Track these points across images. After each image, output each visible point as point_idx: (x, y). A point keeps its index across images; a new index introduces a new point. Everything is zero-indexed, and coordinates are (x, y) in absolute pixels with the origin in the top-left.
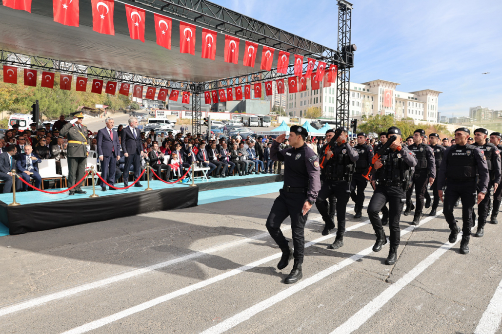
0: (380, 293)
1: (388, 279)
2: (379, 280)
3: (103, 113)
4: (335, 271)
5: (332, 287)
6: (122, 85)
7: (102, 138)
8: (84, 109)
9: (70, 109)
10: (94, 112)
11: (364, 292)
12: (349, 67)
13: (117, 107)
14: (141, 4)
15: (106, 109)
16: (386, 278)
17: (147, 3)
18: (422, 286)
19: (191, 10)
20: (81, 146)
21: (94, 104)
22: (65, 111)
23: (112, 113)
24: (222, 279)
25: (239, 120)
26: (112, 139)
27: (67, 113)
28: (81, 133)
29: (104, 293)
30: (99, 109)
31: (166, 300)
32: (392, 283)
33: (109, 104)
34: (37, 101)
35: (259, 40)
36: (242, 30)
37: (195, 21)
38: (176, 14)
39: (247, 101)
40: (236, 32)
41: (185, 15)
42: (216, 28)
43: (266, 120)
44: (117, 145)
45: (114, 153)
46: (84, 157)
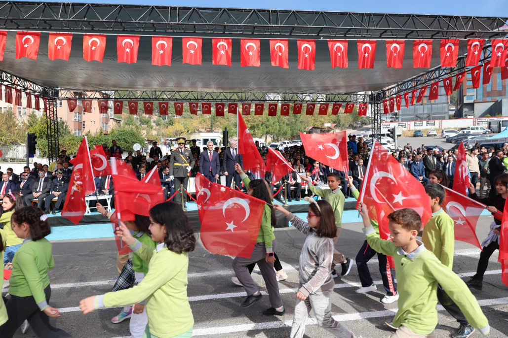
3: (332, 131)
7: (203, 159)
8: (313, 129)
9: (299, 130)
10: (323, 131)
13: (346, 124)
15: (335, 126)
20: (181, 168)
22: (295, 132)
23: (342, 129)
26: (211, 160)
27: (296, 134)
28: (182, 156)
30: (329, 128)
33: (338, 122)
35: (381, 34)
36: (349, 30)
37: (291, 34)
38: (269, 33)
39: (504, 101)
40: (345, 34)
41: (279, 32)
42: (318, 35)
44: (217, 165)
45: (211, 172)
46: (183, 176)
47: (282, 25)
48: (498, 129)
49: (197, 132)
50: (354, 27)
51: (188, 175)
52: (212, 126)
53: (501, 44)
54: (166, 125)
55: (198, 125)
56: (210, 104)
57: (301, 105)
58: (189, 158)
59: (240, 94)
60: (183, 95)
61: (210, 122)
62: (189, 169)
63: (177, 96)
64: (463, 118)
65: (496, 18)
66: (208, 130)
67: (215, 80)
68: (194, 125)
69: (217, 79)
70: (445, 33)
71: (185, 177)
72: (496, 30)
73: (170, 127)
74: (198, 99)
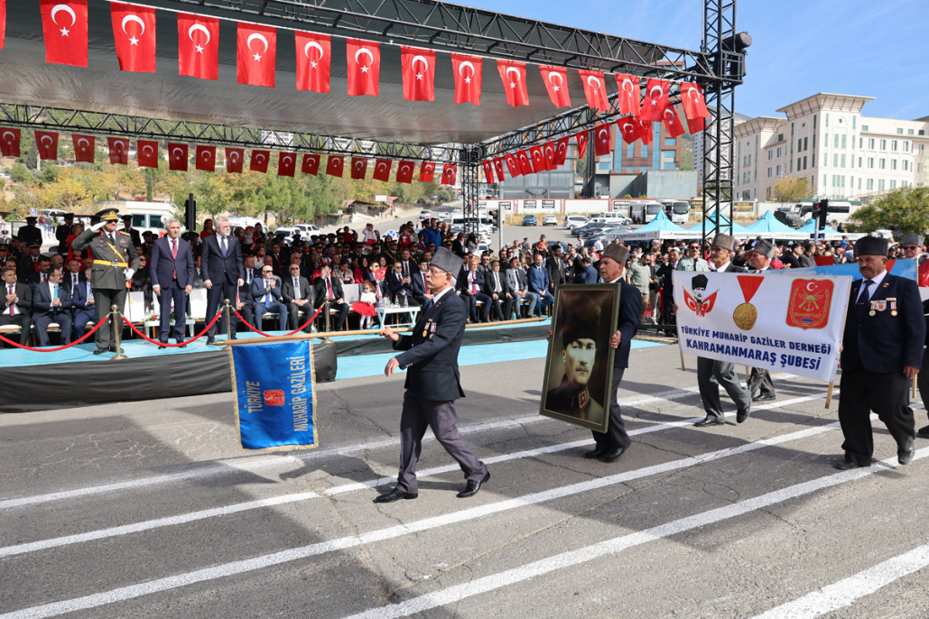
3: (389, 210)
7: (158, 255)
8: (356, 205)
9: (330, 206)
10: (373, 209)
12: (733, 85)
13: (413, 198)
15: (393, 202)
20: (110, 270)
21: (373, 196)
22: (321, 209)
23: (406, 208)
25: (625, 212)
26: (175, 256)
27: (325, 212)
28: (113, 247)
30: (383, 203)
33: (399, 194)
34: (191, 195)
35: (489, 48)
36: (439, 33)
37: (334, 26)
38: (293, 18)
39: (649, 173)
40: (432, 39)
41: (313, 18)
42: (384, 35)
43: (678, 209)
44: (188, 267)
45: (176, 280)
46: (115, 288)
47: (320, 7)
48: (641, 218)
49: (113, 199)
50: (446, 30)
51: (128, 285)
52: (149, 188)
53: (658, 87)
54: (37, 180)
55: (117, 185)
56: (155, 145)
57: (342, 158)
58: (128, 251)
59: (220, 129)
60: (94, 120)
61: (143, 180)
62: (130, 273)
63: (78, 120)
64: (595, 199)
65: (653, 45)
66: (140, 195)
67: (171, 95)
68: (108, 184)
69: (175, 95)
70: (584, 59)
71: (120, 291)
72: (652, 65)
73: (46, 185)
74: (128, 132)
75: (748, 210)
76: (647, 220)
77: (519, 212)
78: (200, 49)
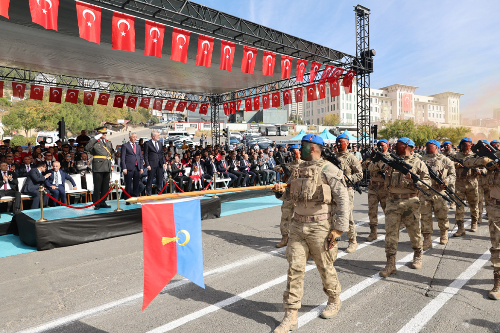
0: (422, 309)
1: (428, 293)
2: (419, 295)
3: (125, 128)
4: (370, 285)
5: (369, 303)
6: (143, 99)
7: (125, 152)
8: (106, 125)
9: (94, 125)
10: (116, 127)
11: (404, 307)
12: (369, 73)
13: (138, 121)
14: (161, 19)
15: (127, 123)
16: (426, 292)
17: (167, 18)
18: (467, 301)
19: (210, 22)
20: (106, 161)
21: (116, 120)
22: (89, 127)
23: (134, 127)
24: (251, 295)
25: (258, 130)
26: (135, 153)
27: (91, 129)
28: (106, 148)
29: (131, 311)
30: (121, 124)
31: (194, 319)
32: (433, 297)
33: (130, 119)
34: (63, 118)
36: (261, 40)
39: (264, 110)
43: (284, 129)
44: (140, 159)
45: (137, 166)
46: (109, 171)
47: (214, 24)
48: (266, 133)
75: (314, 130)
76: (269, 134)
77: (201, 130)
78: (155, 41)
